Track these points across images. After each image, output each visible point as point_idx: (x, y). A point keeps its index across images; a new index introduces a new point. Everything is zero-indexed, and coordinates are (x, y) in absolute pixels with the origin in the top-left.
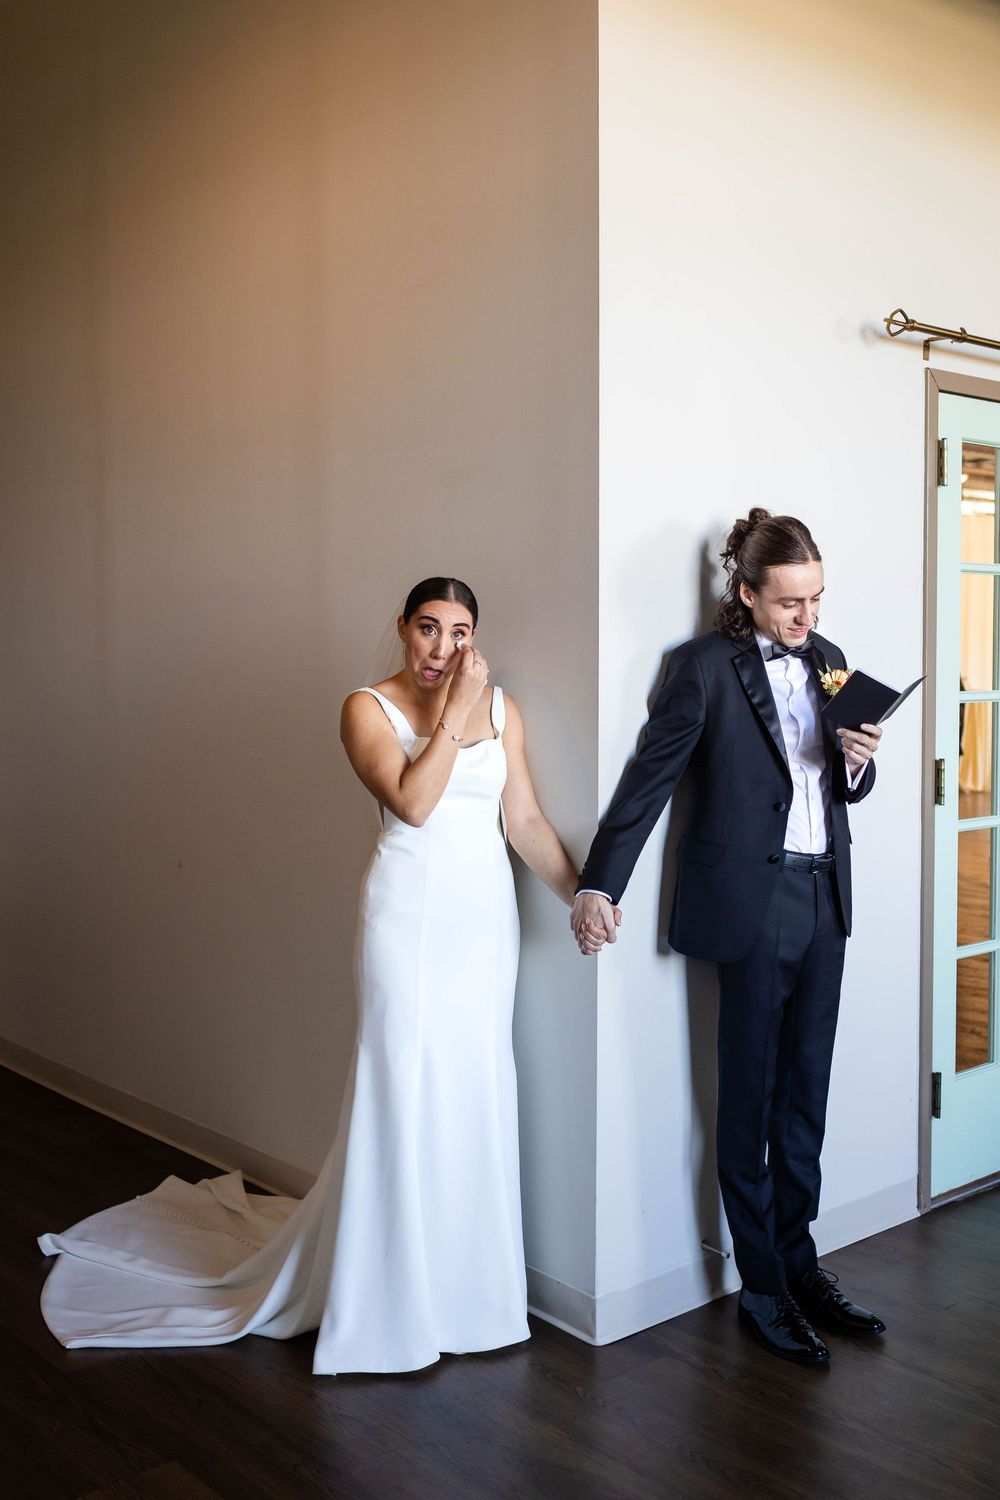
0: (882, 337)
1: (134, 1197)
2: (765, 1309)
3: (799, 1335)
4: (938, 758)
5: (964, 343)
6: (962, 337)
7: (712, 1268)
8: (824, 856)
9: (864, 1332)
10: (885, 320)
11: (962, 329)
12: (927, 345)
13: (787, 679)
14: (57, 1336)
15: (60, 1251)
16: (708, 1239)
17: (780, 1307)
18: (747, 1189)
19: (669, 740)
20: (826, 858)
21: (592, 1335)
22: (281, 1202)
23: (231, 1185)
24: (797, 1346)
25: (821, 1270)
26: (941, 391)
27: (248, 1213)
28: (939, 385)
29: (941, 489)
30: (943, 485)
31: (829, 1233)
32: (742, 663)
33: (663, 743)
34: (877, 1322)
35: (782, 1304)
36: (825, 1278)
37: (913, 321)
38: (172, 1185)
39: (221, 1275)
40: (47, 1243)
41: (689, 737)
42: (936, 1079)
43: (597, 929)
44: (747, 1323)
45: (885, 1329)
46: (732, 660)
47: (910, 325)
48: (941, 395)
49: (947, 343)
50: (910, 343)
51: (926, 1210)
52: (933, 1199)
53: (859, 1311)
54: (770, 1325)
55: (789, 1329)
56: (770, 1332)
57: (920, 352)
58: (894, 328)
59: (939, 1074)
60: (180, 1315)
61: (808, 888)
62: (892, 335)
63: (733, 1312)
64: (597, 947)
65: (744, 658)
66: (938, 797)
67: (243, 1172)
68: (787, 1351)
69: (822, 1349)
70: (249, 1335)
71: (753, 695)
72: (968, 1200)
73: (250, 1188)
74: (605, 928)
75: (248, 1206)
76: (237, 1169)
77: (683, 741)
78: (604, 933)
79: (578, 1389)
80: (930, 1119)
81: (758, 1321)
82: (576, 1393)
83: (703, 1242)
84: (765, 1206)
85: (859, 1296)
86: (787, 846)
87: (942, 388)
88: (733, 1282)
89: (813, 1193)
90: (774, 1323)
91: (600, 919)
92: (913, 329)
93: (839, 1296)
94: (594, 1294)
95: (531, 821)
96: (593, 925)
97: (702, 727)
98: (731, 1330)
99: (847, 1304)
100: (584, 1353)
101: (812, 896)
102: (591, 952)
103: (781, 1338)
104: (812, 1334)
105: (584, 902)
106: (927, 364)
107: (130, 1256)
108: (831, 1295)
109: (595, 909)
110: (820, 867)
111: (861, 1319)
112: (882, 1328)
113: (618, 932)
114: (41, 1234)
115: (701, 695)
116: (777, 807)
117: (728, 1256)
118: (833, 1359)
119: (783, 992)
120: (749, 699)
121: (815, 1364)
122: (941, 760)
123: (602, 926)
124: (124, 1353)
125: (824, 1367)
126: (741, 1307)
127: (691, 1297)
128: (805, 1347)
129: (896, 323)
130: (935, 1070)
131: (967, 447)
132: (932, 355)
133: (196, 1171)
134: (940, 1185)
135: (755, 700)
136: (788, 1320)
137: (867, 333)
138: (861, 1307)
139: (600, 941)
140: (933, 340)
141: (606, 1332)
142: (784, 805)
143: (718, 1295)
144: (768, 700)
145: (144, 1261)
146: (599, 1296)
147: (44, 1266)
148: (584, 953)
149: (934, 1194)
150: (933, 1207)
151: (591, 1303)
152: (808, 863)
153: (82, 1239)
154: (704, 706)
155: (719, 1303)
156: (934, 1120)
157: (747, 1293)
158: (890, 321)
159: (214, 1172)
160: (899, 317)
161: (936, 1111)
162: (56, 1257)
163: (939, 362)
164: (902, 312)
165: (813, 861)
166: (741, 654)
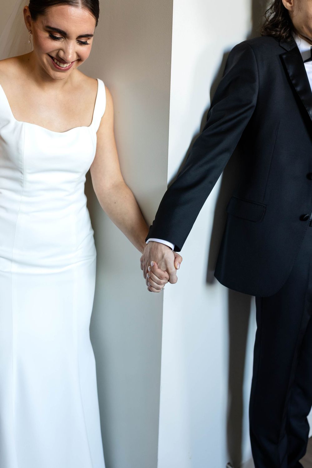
19: (227, 118)
32: (287, 59)
33: (222, 121)
41: (243, 116)
43: (159, 271)
64: (161, 286)
65: (289, 55)
71: (295, 84)
74: (167, 271)
77: (238, 118)
78: (166, 275)
91: (163, 263)
95: (116, 187)
96: (156, 267)
102: (154, 289)
105: (151, 249)
109: (160, 256)
113: (180, 274)
115: (255, 81)
116: (310, 176)
120: (292, 87)
123: (165, 270)
139: (162, 281)
148: (150, 290)
154: (257, 91)
166: (287, 52)
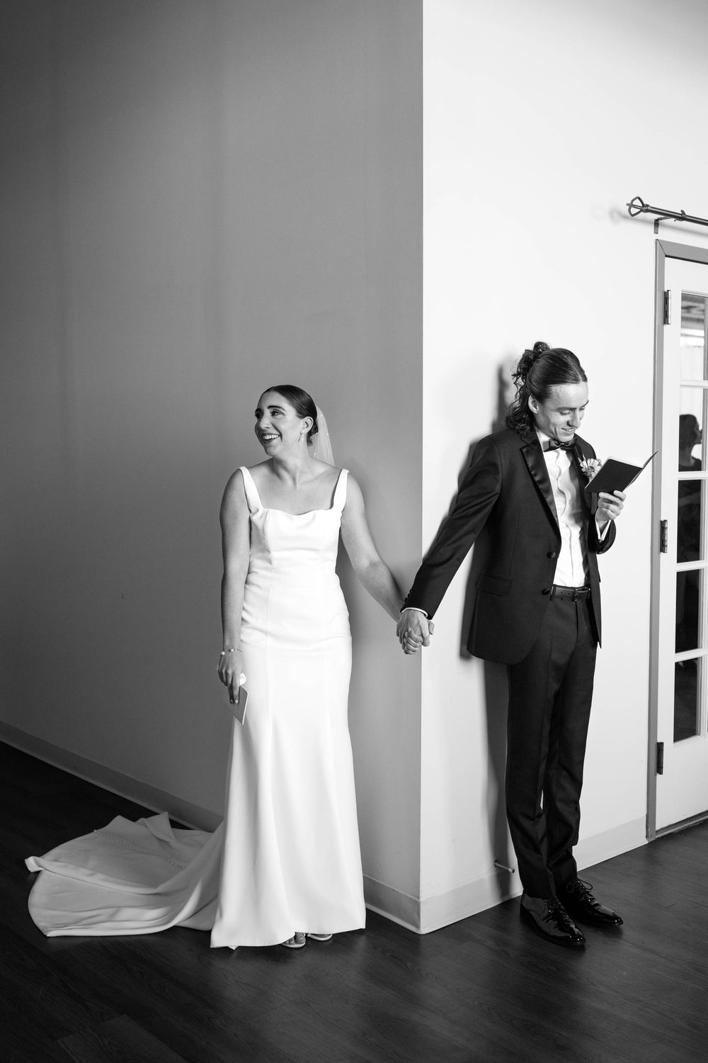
0: (625, 217)
1: (92, 831)
2: (540, 908)
3: (563, 926)
4: (662, 520)
5: (684, 222)
6: (682, 217)
7: (502, 880)
8: (582, 589)
9: (608, 925)
10: (627, 205)
11: (682, 211)
12: (657, 223)
13: (557, 464)
14: (41, 928)
15: (41, 869)
16: (500, 859)
17: (550, 907)
18: (527, 824)
19: (473, 503)
20: (583, 590)
21: (418, 927)
22: (196, 835)
23: (161, 823)
24: (563, 934)
25: (580, 880)
26: (666, 256)
27: (173, 842)
28: (666, 252)
29: (666, 327)
30: (668, 324)
31: (586, 854)
32: (527, 452)
34: (617, 918)
35: (552, 905)
36: (583, 886)
37: (648, 206)
38: (119, 823)
39: (155, 886)
40: (32, 863)
41: (488, 502)
42: (660, 747)
43: (416, 636)
44: (527, 918)
45: (622, 923)
46: (521, 450)
47: (645, 208)
48: (667, 258)
49: (671, 221)
50: (645, 221)
51: (652, 839)
52: (657, 831)
53: (604, 910)
54: (544, 920)
55: (556, 922)
56: (542, 924)
57: (652, 228)
58: (634, 211)
59: (662, 744)
60: (127, 913)
61: (572, 612)
62: (633, 215)
63: (517, 910)
64: (417, 649)
65: (529, 448)
66: (663, 547)
67: (171, 813)
68: (555, 937)
69: (580, 936)
70: (175, 927)
71: (535, 475)
72: (681, 832)
73: (174, 824)
74: (422, 635)
75: (172, 836)
76: (164, 811)
78: (421, 638)
79: (408, 964)
80: (656, 775)
81: (534, 916)
82: (407, 966)
83: (496, 861)
84: (540, 837)
85: (606, 900)
86: (556, 581)
87: (667, 254)
88: (517, 889)
89: (574, 826)
90: (547, 917)
91: (419, 630)
92: (647, 211)
93: (592, 899)
94: (419, 898)
96: (413, 633)
97: (498, 496)
98: (516, 925)
99: (597, 905)
100: (413, 939)
101: (575, 617)
102: (412, 652)
103: (551, 928)
104: (573, 926)
105: (408, 616)
106: (657, 237)
107: (91, 872)
108: (586, 898)
109: (416, 622)
110: (580, 596)
111: (606, 916)
112: (621, 922)
114: (28, 857)
115: (498, 473)
116: (549, 555)
117: (514, 871)
118: (588, 943)
119: (555, 686)
120: (532, 477)
121: (575, 946)
122: (665, 521)
123: (420, 634)
124: (88, 939)
125: (581, 949)
126: (522, 906)
127: (487, 900)
128: (568, 935)
129: (635, 207)
130: (659, 741)
131: (685, 297)
132: (660, 229)
133: (135, 813)
134: (662, 821)
135: (537, 479)
136: (556, 916)
137: (614, 214)
138: (607, 908)
139: (419, 645)
140: (661, 219)
141: (428, 924)
142: (554, 553)
143: (506, 899)
144: (546, 478)
145: (100, 876)
146: (422, 900)
147: (29, 879)
148: (408, 653)
149: (658, 828)
150: (657, 837)
151: (417, 905)
152: (571, 594)
153: (56, 861)
154: (500, 482)
155: (507, 904)
156: (658, 776)
157: (526, 896)
158: (631, 205)
159: (148, 814)
160: (637, 203)
161: (659, 769)
162: (38, 873)
163: (665, 235)
164: (639, 199)
165: (574, 593)
166: (528, 445)
